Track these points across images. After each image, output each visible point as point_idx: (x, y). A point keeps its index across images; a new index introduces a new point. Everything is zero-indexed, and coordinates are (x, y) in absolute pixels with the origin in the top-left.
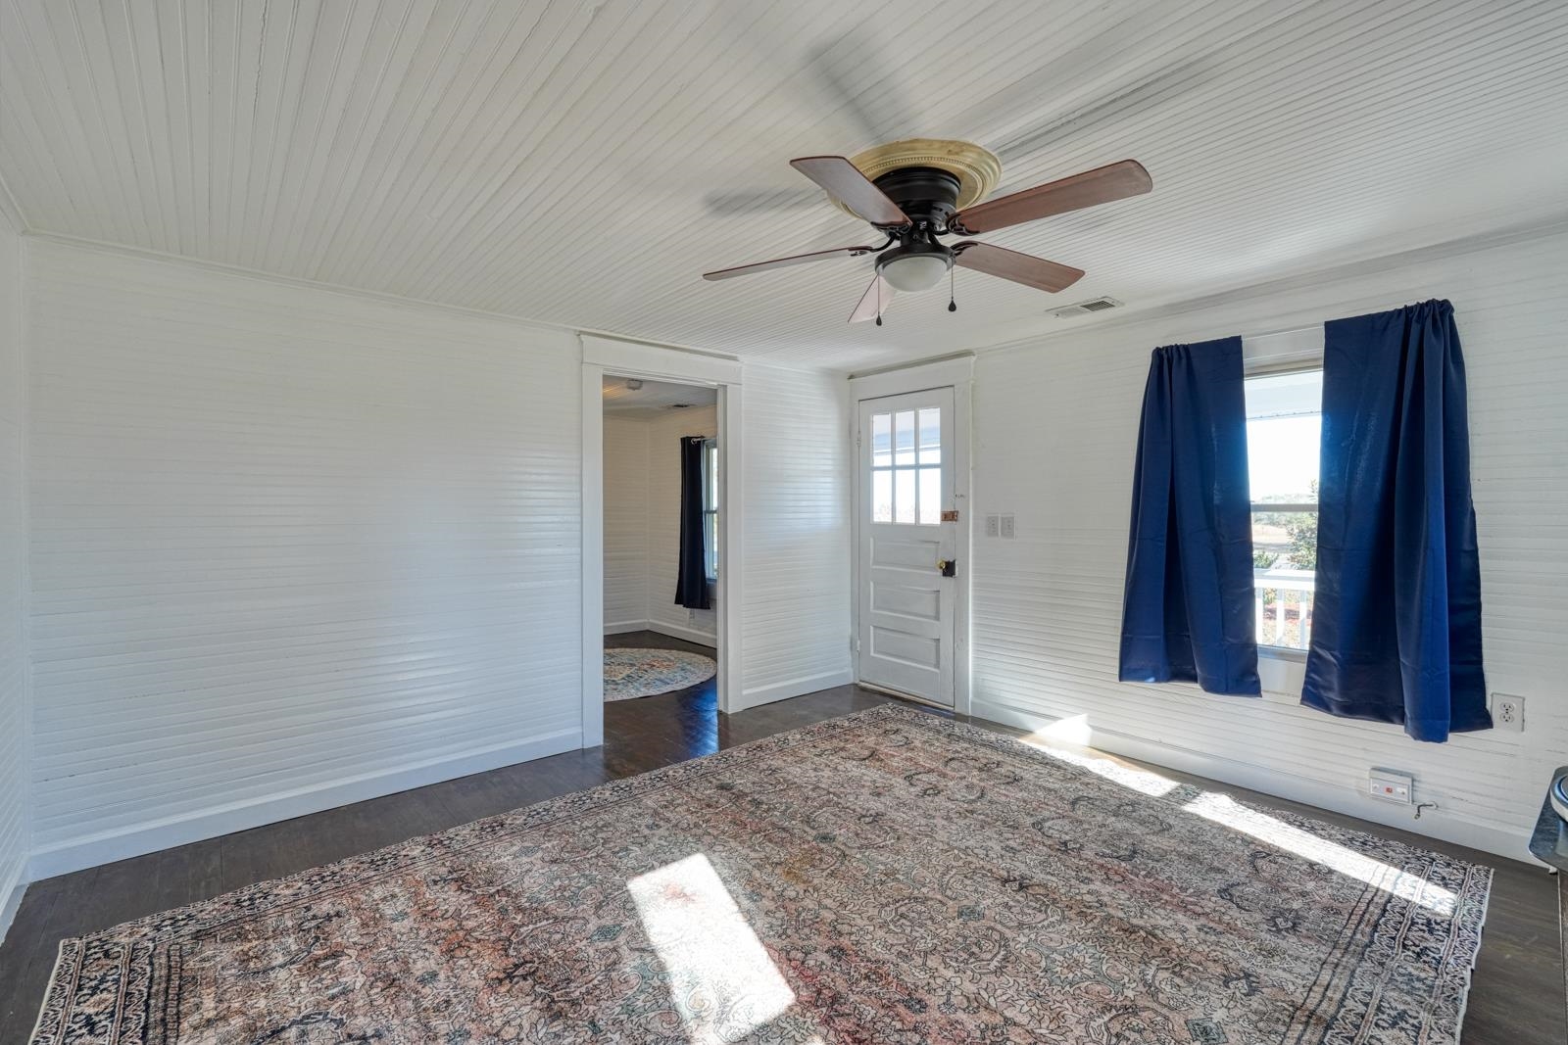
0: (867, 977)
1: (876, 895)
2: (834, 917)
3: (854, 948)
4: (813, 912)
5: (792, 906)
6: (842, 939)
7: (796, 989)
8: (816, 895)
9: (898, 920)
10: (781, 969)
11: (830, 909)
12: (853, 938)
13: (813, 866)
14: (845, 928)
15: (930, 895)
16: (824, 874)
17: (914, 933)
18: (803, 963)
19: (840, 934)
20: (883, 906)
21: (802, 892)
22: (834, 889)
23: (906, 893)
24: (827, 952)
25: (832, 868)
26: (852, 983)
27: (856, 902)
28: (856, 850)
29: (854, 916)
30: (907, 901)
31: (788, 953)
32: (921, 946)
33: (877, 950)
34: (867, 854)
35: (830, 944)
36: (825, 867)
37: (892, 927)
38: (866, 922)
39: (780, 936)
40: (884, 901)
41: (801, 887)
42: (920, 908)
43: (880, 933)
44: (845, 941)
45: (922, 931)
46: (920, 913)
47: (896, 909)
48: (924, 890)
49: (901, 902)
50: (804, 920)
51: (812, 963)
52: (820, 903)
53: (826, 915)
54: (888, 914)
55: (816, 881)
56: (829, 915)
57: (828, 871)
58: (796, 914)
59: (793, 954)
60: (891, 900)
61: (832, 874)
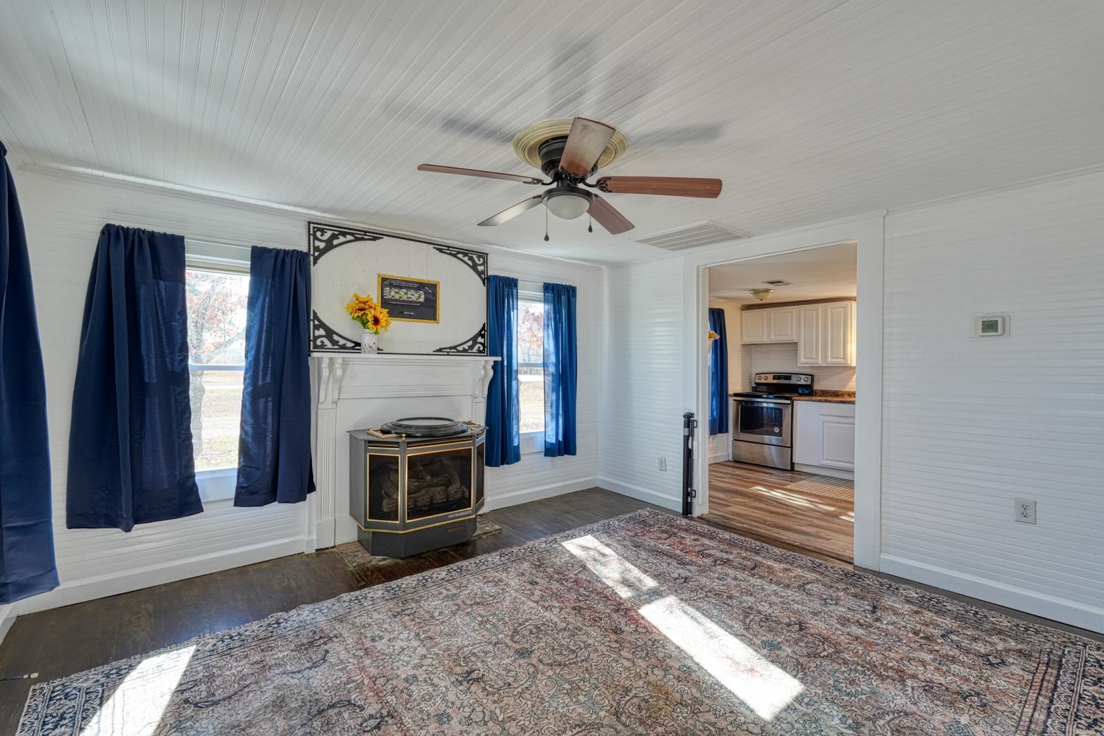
0: (601, 619)
1: (590, 668)
2: (622, 653)
3: (608, 633)
4: (637, 656)
5: (653, 661)
6: (615, 639)
7: (638, 614)
8: (638, 670)
9: (577, 649)
10: (649, 622)
11: (625, 658)
12: (608, 639)
13: (647, 702)
14: (614, 645)
15: (546, 668)
16: (634, 692)
17: (569, 641)
18: (637, 626)
19: (616, 641)
20: (586, 660)
21: (650, 673)
22: (623, 675)
23: (566, 670)
24: (624, 631)
25: (628, 698)
26: (609, 616)
27: (606, 664)
28: (605, 722)
29: (608, 653)
30: (567, 663)
31: (647, 631)
32: (566, 634)
33: (594, 632)
34: (594, 716)
35: (623, 636)
36: (635, 700)
37: (582, 645)
38: (599, 648)
39: (655, 640)
40: (584, 663)
41: (652, 678)
42: (559, 658)
43: (590, 641)
44: (614, 637)
45: (563, 642)
46: (561, 654)
47: (576, 657)
48: (550, 673)
49: (572, 661)
50: (643, 651)
51: (632, 626)
52: (633, 662)
53: (628, 654)
54: (583, 654)
55: (641, 683)
56: (625, 654)
57: (631, 695)
58: (649, 655)
59: (644, 631)
60: (580, 664)
61: (627, 690)
